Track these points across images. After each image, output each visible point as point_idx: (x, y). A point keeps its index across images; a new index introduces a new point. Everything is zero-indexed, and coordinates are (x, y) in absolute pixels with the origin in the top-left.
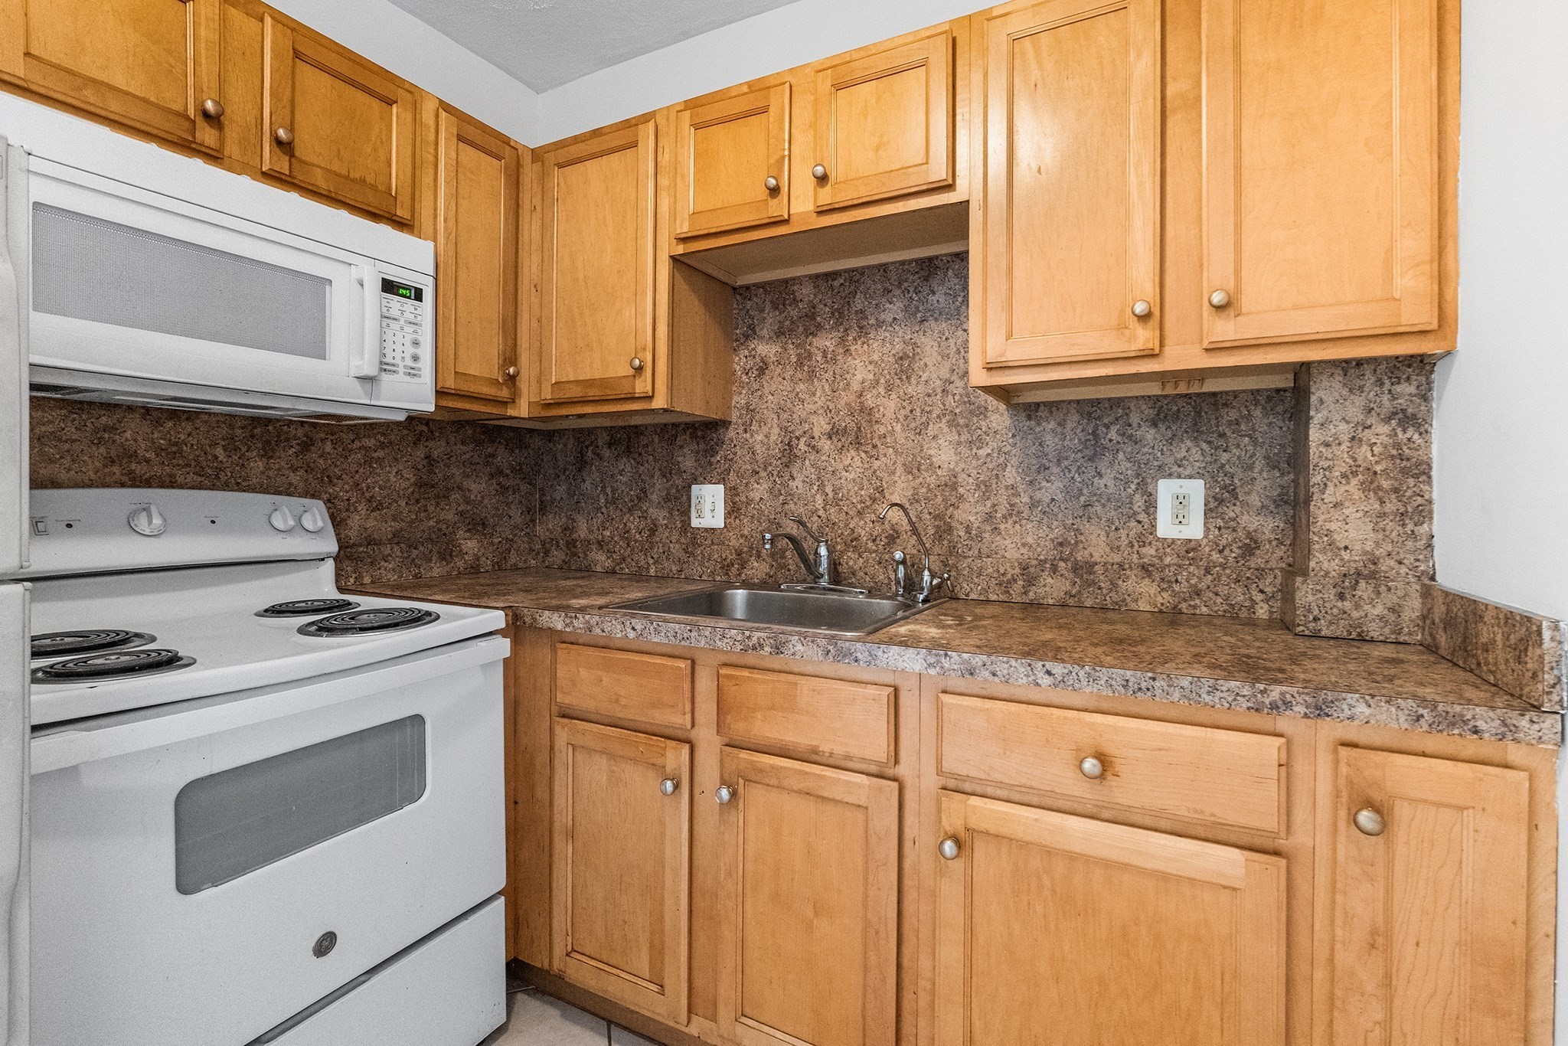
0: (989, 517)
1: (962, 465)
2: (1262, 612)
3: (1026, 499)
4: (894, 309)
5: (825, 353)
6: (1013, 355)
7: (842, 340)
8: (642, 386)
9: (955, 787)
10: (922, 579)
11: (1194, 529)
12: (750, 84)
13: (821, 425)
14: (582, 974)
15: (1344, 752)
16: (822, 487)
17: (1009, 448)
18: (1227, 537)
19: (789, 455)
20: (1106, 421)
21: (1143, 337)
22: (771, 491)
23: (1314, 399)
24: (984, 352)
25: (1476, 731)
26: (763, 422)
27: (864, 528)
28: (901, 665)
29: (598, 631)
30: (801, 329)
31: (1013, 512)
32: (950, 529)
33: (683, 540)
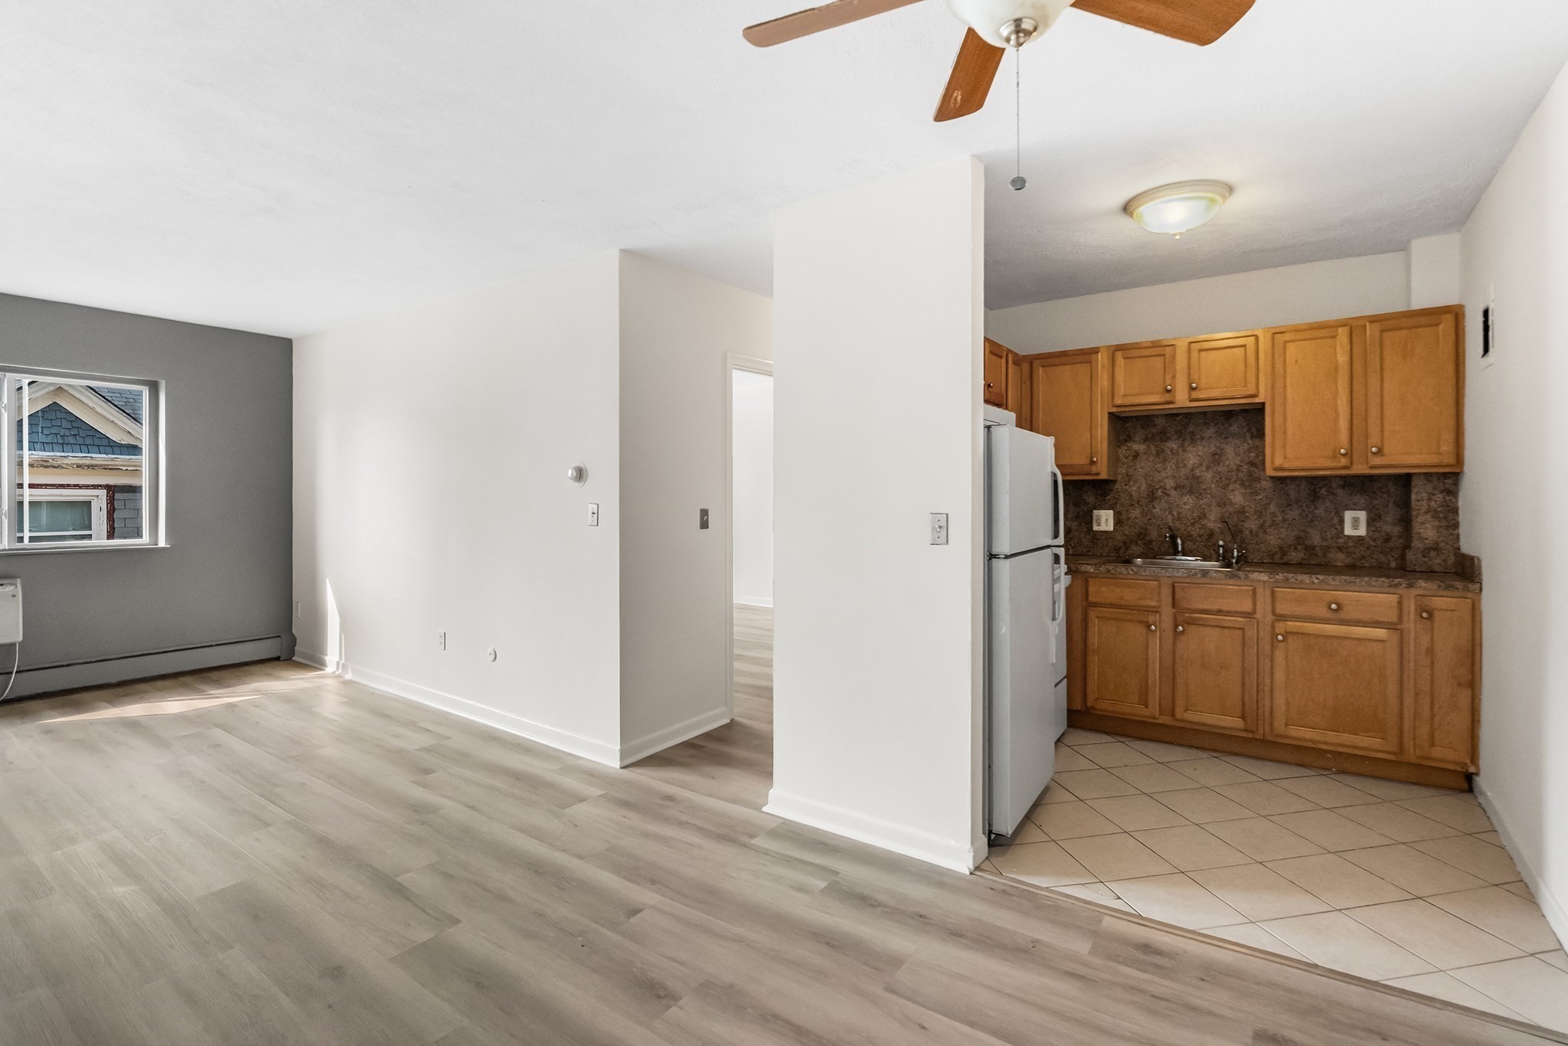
0: (1262, 526)
1: (1248, 503)
2: (1393, 565)
3: (1280, 518)
4: (1210, 431)
5: (1172, 450)
6: (1286, 465)
7: (1182, 445)
8: (1094, 469)
9: (1283, 618)
10: (1233, 554)
11: (1362, 531)
12: (1152, 342)
13: (1170, 483)
14: (1105, 706)
15: (1419, 597)
16: (1171, 512)
17: (1271, 496)
18: (1377, 535)
19: (1152, 497)
20: (1320, 485)
21: (1344, 461)
22: (1142, 514)
23: (1413, 484)
24: (1273, 462)
25: (1457, 588)
26: (1136, 481)
27: (1195, 531)
28: (1259, 578)
29: (1113, 572)
30: (1158, 438)
31: (1274, 524)
32: (1241, 532)
33: (1088, 537)
